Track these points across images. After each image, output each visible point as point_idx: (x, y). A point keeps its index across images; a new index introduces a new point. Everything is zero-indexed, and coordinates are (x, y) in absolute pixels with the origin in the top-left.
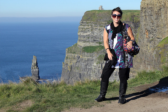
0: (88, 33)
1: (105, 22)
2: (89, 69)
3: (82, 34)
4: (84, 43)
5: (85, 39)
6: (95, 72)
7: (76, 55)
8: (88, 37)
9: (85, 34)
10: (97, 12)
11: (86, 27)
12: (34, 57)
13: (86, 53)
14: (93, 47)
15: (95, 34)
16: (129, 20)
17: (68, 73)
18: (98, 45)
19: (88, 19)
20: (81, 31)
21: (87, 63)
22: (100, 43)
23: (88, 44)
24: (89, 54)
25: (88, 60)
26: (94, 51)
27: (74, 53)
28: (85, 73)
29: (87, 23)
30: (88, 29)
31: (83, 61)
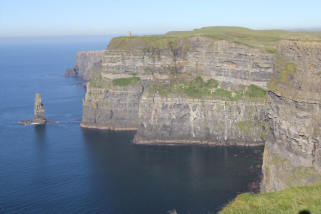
0: (118, 63)
1: (140, 50)
2: (123, 104)
3: (110, 64)
4: (114, 75)
5: (114, 70)
6: (144, 106)
7: (103, 90)
8: (118, 67)
9: (114, 65)
10: (127, 39)
11: (115, 56)
12: (37, 95)
13: (118, 87)
14: (125, 79)
15: (127, 64)
16: (167, 48)
17: (94, 111)
18: (131, 76)
19: (116, 48)
20: (109, 62)
21: (120, 97)
22: (134, 74)
23: (118, 76)
24: (122, 87)
25: (122, 94)
26: (128, 84)
27: (100, 87)
28: (118, 109)
29: (117, 52)
30: (118, 58)
31: (115, 96)
